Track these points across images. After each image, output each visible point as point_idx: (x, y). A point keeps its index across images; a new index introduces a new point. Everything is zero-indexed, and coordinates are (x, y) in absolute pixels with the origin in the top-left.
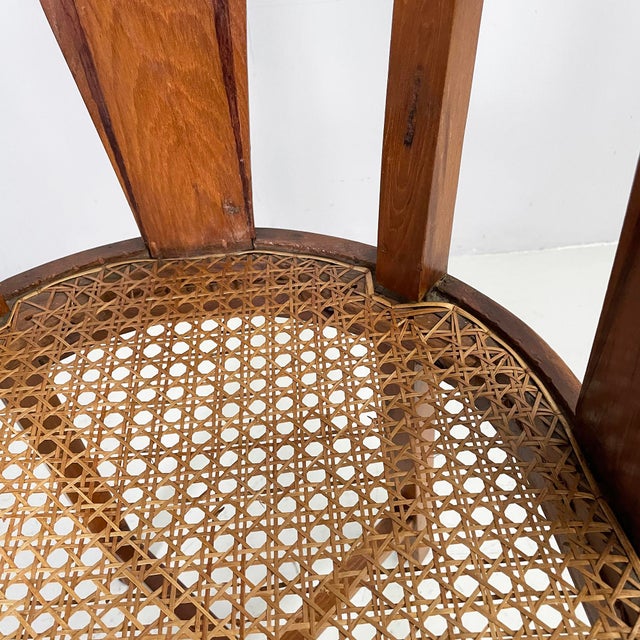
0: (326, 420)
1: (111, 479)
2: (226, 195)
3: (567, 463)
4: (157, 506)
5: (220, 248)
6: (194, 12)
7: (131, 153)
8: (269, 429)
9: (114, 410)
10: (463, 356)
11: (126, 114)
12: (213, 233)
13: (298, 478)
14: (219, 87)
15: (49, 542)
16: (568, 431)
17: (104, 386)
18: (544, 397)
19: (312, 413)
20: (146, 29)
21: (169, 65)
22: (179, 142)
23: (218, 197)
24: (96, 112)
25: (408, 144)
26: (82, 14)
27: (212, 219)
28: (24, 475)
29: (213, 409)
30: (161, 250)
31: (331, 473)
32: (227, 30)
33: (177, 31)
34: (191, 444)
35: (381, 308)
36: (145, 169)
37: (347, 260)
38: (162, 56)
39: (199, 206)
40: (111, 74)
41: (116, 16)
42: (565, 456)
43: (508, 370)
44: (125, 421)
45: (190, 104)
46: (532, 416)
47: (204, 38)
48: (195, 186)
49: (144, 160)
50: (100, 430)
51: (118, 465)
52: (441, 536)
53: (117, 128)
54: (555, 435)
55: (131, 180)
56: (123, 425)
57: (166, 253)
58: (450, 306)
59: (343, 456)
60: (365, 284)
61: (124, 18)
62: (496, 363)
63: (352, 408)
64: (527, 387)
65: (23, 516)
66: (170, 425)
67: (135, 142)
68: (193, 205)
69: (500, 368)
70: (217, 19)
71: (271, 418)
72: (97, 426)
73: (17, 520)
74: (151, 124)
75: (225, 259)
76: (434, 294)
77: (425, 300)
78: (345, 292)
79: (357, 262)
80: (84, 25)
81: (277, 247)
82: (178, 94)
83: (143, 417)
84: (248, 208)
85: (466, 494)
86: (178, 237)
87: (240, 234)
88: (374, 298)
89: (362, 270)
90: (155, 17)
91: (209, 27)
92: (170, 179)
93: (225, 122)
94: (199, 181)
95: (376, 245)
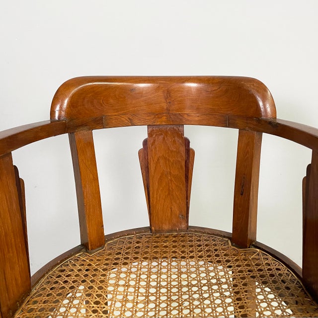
0: (218, 280)
1: (144, 293)
2: (181, 212)
3: (301, 291)
4: (161, 302)
5: (176, 231)
6: (180, 159)
7: (153, 197)
8: (198, 282)
9: (143, 273)
10: (264, 263)
11: (154, 185)
12: (174, 225)
13: (210, 295)
14: (184, 179)
15: (124, 309)
16: (301, 284)
17: (140, 267)
18: (292, 275)
19: (213, 278)
20: (166, 163)
21: (170, 173)
22: (169, 194)
23: (178, 212)
24: (146, 184)
25: (242, 194)
26: (149, 159)
27: (174, 220)
28: (115, 289)
29: (178, 275)
30: (155, 230)
31: (221, 294)
32: (188, 164)
33: (174, 164)
34: (171, 285)
35: (235, 250)
36: (156, 202)
37: (221, 236)
38: (169, 170)
39: (171, 215)
40: (153, 174)
41: (158, 160)
42: (301, 289)
43: (280, 267)
44: (148, 277)
45: (174, 183)
46: (289, 279)
47: (182, 167)
48: (171, 208)
49: (157, 199)
50: (139, 279)
51: (146, 290)
52: (261, 309)
53: (151, 189)
54: (296, 284)
55: (151, 205)
56: (147, 278)
57: (157, 232)
58: (258, 250)
59: (225, 289)
60: (228, 243)
61: (160, 160)
62: (275, 265)
63: (227, 276)
64: (286, 272)
65: (115, 301)
66: (163, 279)
67: (155, 193)
68: (169, 214)
69: (277, 267)
70: (186, 161)
71: (199, 279)
72: (138, 278)
73: (114, 302)
74: (161, 188)
75: (177, 234)
76: (252, 247)
77: (249, 248)
78: (222, 245)
79: (224, 237)
80: (149, 161)
81: (196, 231)
82: (171, 180)
83: (154, 277)
84: (187, 217)
85: (268, 298)
86: (162, 226)
87: (183, 226)
88: (232, 247)
89: (227, 239)
90: (169, 160)
91: (183, 163)
92: (163, 206)
93: (184, 189)
94: (173, 207)
95: (232, 232)
